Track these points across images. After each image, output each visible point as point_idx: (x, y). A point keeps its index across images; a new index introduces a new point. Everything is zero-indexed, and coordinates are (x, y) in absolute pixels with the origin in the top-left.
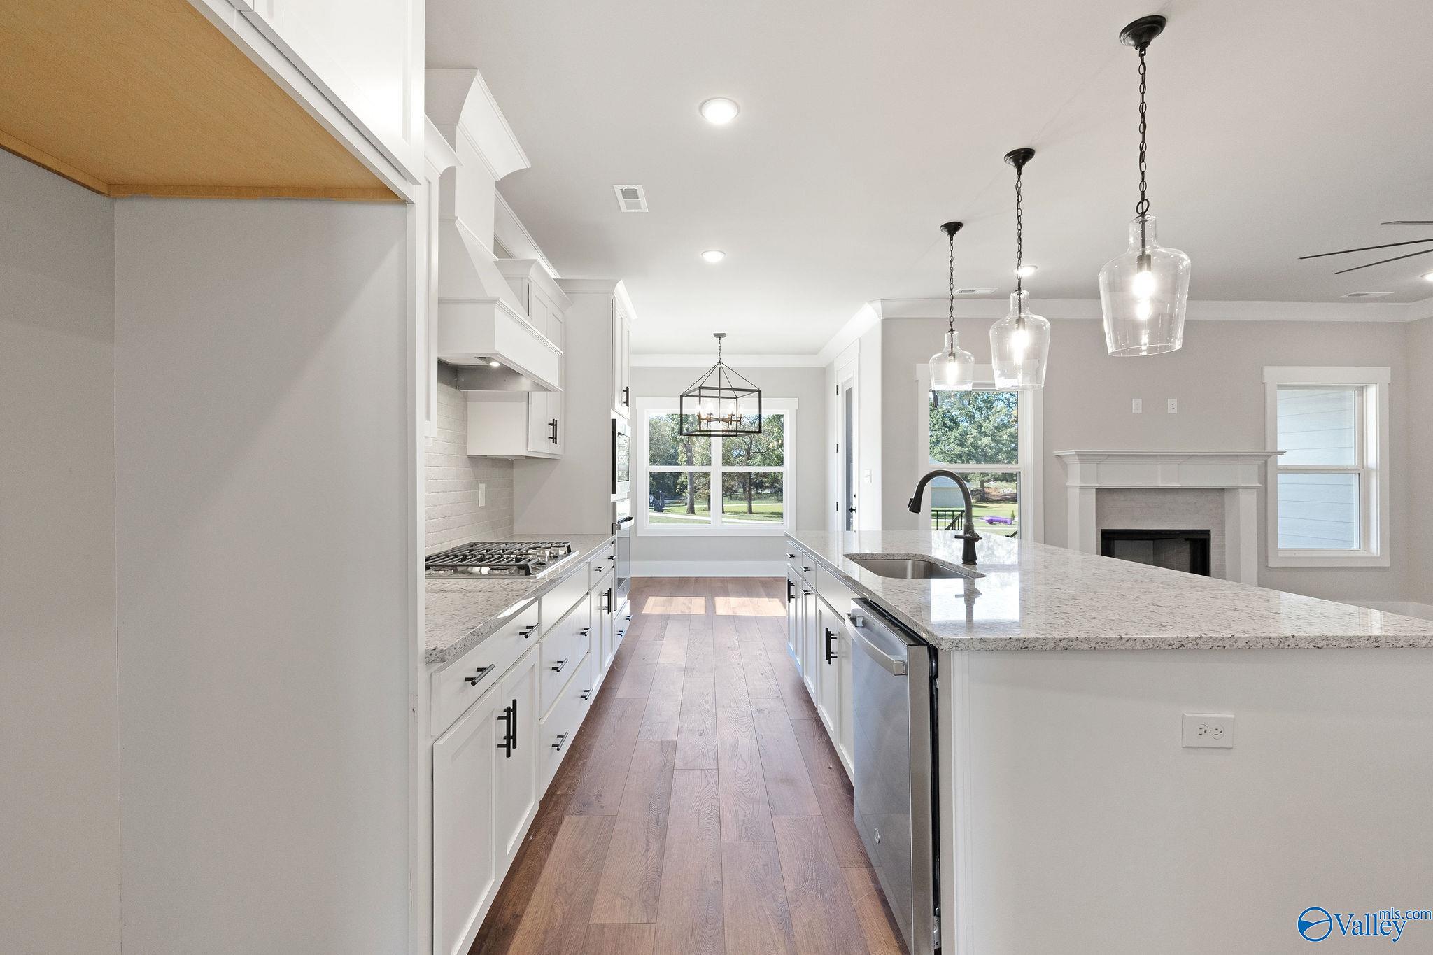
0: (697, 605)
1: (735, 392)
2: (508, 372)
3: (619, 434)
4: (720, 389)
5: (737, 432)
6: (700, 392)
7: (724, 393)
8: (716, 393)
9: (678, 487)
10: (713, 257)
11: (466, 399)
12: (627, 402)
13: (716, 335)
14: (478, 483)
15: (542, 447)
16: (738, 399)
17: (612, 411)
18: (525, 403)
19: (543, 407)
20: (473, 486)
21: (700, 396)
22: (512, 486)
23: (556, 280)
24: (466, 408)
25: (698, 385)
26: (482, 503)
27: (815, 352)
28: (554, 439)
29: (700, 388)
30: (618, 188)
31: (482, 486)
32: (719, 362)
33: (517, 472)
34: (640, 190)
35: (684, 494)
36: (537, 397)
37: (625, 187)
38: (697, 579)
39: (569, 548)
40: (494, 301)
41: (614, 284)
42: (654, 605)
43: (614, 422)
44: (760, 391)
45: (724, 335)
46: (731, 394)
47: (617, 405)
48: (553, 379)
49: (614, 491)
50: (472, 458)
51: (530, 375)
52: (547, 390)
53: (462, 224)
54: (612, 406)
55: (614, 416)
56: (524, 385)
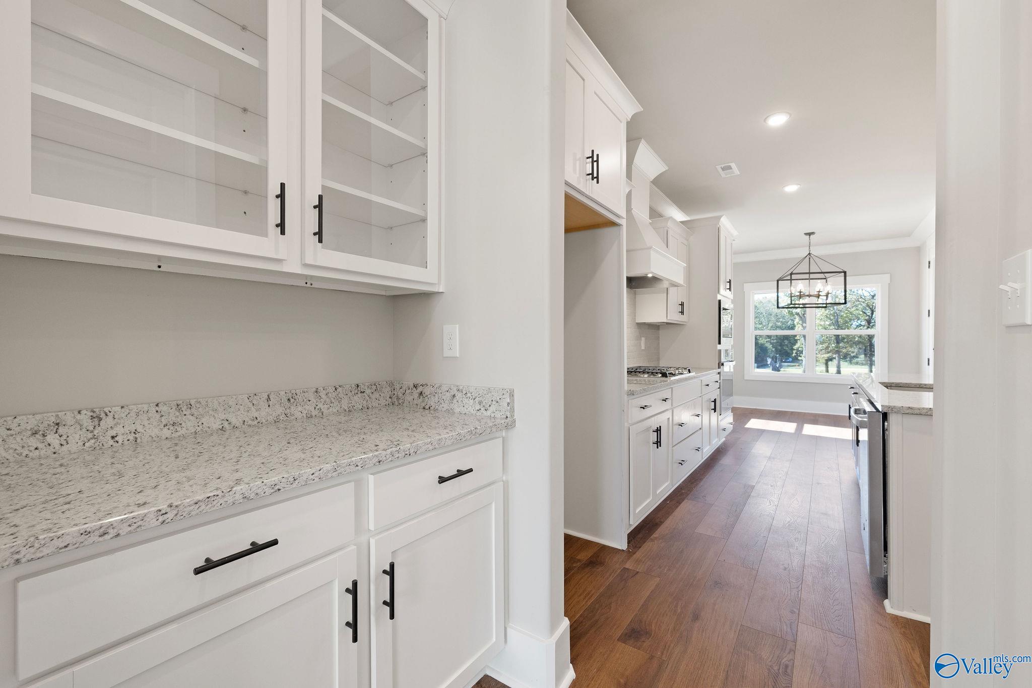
0: (789, 427)
1: (824, 275)
2: (655, 280)
3: (724, 309)
4: (810, 273)
5: (826, 304)
6: (791, 277)
7: (812, 276)
8: (807, 276)
9: (794, 352)
10: (791, 188)
11: (635, 294)
12: (730, 289)
13: (806, 234)
14: (641, 337)
15: (675, 317)
16: (828, 279)
17: (718, 295)
18: (665, 294)
19: (675, 296)
20: (639, 338)
21: (791, 280)
22: (659, 340)
23: (681, 222)
24: (635, 298)
25: (790, 272)
26: (643, 348)
27: (908, 234)
28: (682, 312)
29: (791, 274)
30: (719, 168)
31: (643, 339)
32: (809, 254)
33: (662, 332)
34: (733, 165)
35: (800, 358)
36: (672, 290)
37: (723, 166)
38: (792, 413)
39: (689, 370)
40: (651, 248)
41: (719, 218)
42: (754, 424)
43: (720, 301)
44: (845, 273)
45: (813, 233)
46: (822, 276)
47: (722, 291)
48: (680, 279)
49: (720, 343)
50: (638, 324)
51: (668, 280)
52: (678, 286)
53: (635, 211)
54: (719, 292)
55: (719, 297)
56: (665, 285)
